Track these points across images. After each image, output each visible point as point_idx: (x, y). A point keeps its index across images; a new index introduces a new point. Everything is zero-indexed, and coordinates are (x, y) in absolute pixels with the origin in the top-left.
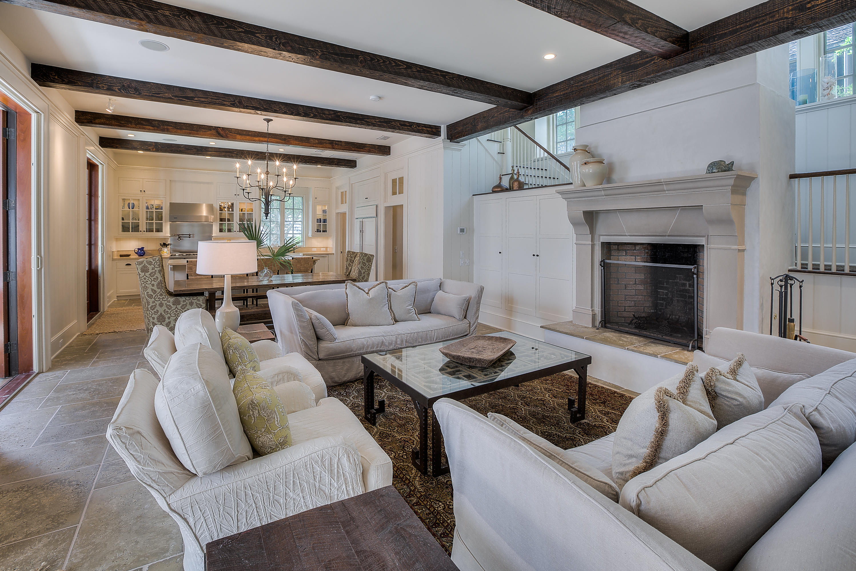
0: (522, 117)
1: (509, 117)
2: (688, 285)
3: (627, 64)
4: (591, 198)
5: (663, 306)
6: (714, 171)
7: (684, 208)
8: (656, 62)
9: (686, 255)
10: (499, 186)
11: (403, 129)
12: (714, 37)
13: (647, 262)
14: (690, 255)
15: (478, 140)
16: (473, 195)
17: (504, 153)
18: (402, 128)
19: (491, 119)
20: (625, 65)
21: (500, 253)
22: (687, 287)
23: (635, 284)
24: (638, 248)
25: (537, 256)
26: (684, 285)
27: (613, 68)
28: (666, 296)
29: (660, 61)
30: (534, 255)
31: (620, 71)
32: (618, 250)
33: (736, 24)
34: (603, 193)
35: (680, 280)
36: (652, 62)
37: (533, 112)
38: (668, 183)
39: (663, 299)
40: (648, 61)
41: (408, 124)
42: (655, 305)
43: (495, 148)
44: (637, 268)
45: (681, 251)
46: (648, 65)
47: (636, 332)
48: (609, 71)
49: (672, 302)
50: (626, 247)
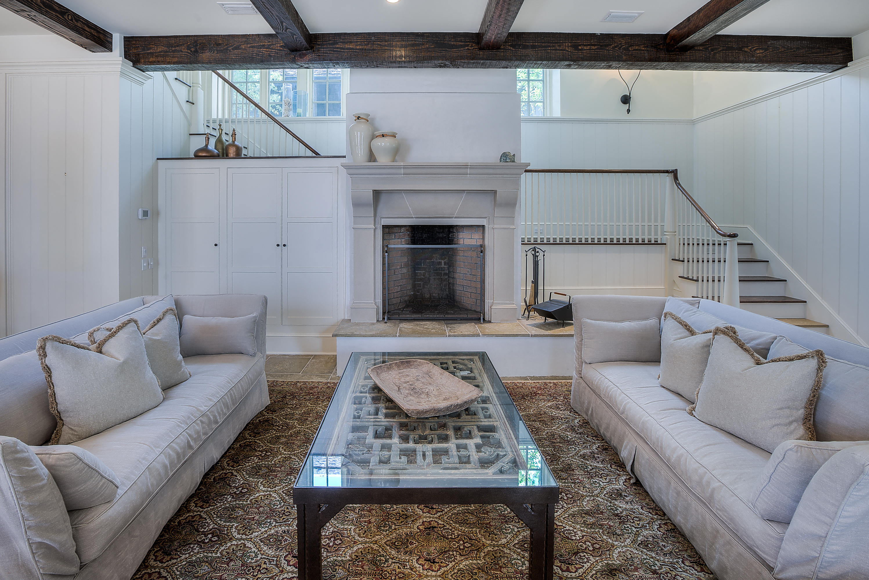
0: (293, 61)
1: (270, 56)
2: (443, 264)
3: (441, 41)
4: (383, 176)
5: (420, 287)
6: (508, 160)
7: (469, 192)
8: (470, 49)
9: (441, 235)
10: (205, 149)
11: (45, 14)
12: (520, 45)
13: (409, 244)
14: (445, 235)
15: (165, 76)
16: (158, 159)
17: (193, 104)
18: (46, 12)
19: (233, 49)
20: (438, 40)
21: (216, 245)
22: (443, 266)
23: (401, 268)
24: (403, 230)
25: (284, 245)
26: (440, 263)
27: (425, 39)
28: (423, 276)
29: (474, 49)
30: (278, 245)
31: (432, 45)
32: (389, 233)
33: (535, 41)
34: (402, 171)
35: (436, 260)
36: (466, 48)
37: (311, 61)
38: (473, 167)
39: (421, 280)
40: (462, 45)
41: (57, 8)
42: (414, 286)
43: (182, 92)
44: (402, 250)
45: (437, 232)
46: (462, 49)
47: (419, 317)
48: (420, 41)
49: (429, 282)
50: (396, 230)
